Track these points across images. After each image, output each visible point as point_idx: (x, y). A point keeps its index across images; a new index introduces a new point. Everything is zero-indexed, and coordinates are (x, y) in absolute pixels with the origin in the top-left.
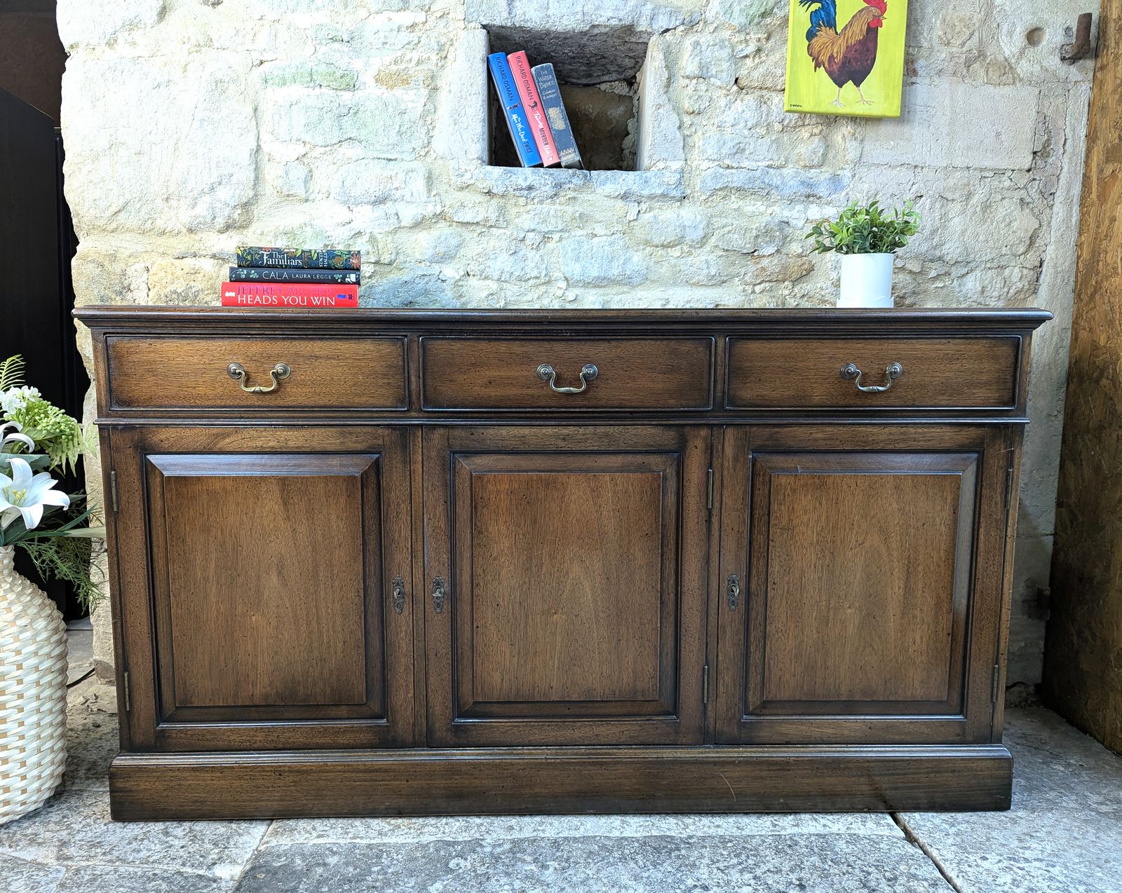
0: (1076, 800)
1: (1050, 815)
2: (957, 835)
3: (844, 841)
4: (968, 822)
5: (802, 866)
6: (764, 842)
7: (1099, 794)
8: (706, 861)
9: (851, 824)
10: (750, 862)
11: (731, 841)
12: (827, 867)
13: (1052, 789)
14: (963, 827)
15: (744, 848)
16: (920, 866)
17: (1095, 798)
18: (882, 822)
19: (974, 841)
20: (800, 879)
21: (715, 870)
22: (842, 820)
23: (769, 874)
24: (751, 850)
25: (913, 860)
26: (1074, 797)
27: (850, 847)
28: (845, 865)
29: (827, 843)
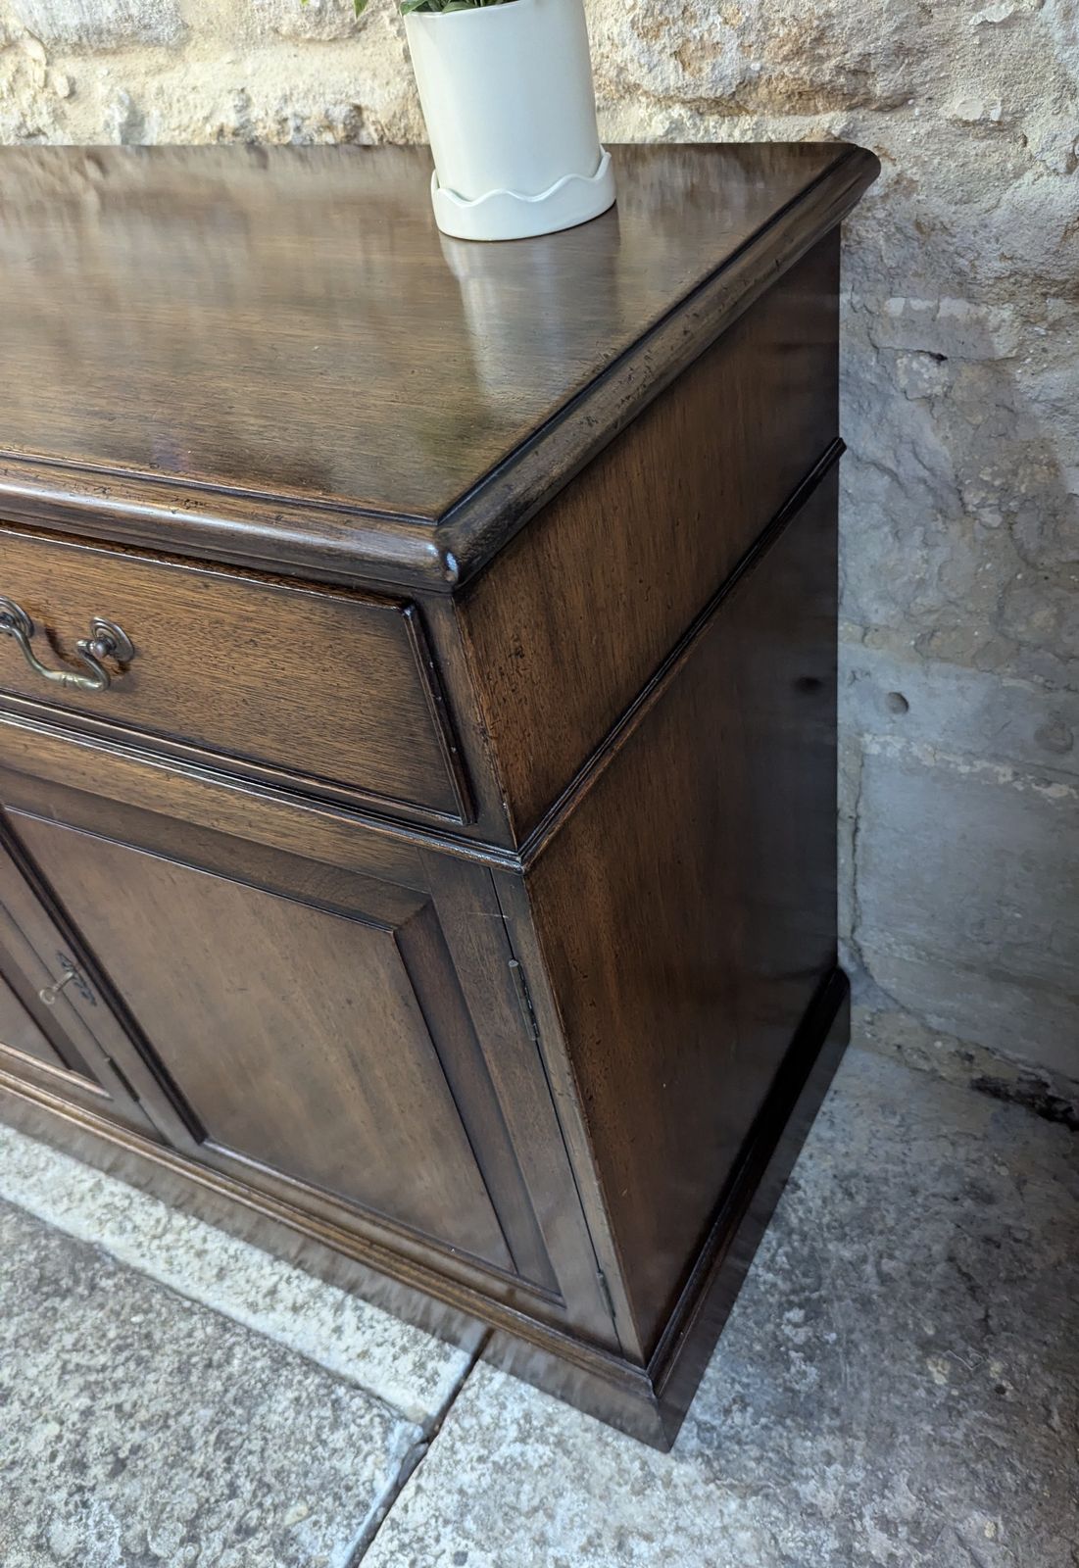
0: (853, 1486)
1: (733, 1505)
2: (498, 1468)
3: (296, 1394)
4: (560, 1443)
5: (171, 1422)
6: (190, 1335)
7: (924, 1494)
8: (69, 1340)
9: (379, 1345)
10: (120, 1373)
11: (146, 1312)
12: (200, 1443)
13: (844, 1430)
14: (537, 1453)
15: (148, 1336)
16: (330, 1521)
17: (903, 1502)
18: (430, 1365)
19: (510, 1499)
20: (135, 1450)
21: (59, 1364)
22: (379, 1328)
23: (111, 1414)
24: (149, 1347)
25: (337, 1497)
26: (857, 1475)
27: (291, 1413)
28: (227, 1455)
29: (264, 1386)
